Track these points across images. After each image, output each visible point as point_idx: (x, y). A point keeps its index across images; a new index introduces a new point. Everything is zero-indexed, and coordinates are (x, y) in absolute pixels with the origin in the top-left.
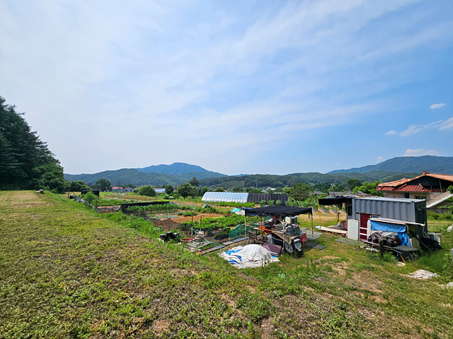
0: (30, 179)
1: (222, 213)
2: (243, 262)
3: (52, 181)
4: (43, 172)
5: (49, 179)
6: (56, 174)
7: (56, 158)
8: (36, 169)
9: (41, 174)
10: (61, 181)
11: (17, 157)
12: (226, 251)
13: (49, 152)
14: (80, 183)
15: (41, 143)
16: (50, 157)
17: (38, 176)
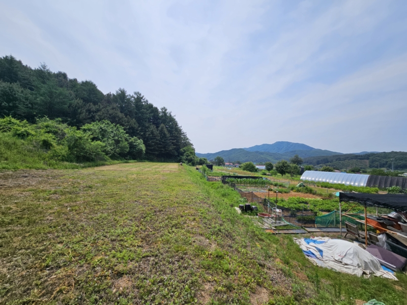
0: (178, 156)
1: (320, 195)
2: (325, 258)
3: (189, 157)
4: (185, 151)
5: (187, 156)
6: (191, 153)
7: (191, 142)
8: (181, 150)
9: (184, 153)
10: (193, 157)
11: (173, 143)
12: (306, 238)
13: (187, 139)
14: (204, 159)
15: (184, 133)
16: (188, 142)
17: (182, 154)
